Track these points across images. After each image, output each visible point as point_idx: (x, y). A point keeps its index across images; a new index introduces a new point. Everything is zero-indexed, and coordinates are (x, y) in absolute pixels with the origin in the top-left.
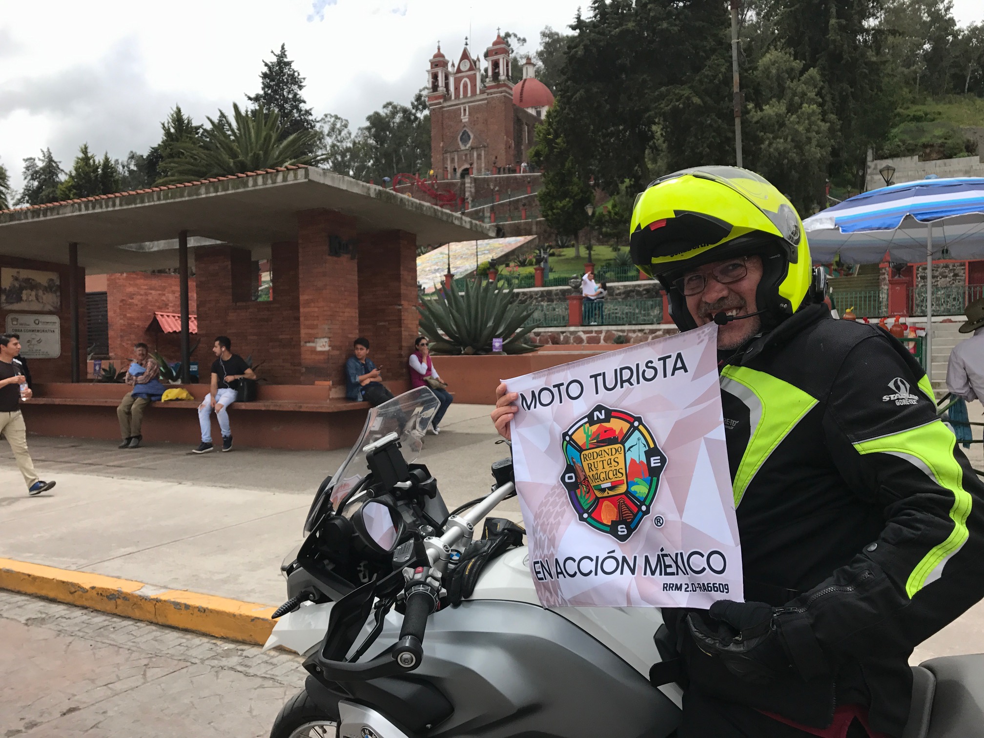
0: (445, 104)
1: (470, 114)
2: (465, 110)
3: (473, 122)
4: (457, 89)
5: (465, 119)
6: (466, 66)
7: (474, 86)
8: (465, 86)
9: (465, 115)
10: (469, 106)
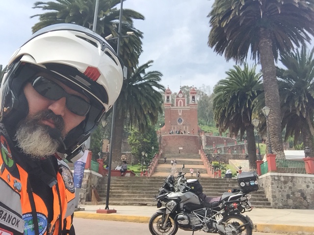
0: (172, 107)
3: (184, 116)
4: (177, 103)
6: (181, 96)
7: (184, 103)
9: (180, 112)
10: (182, 110)
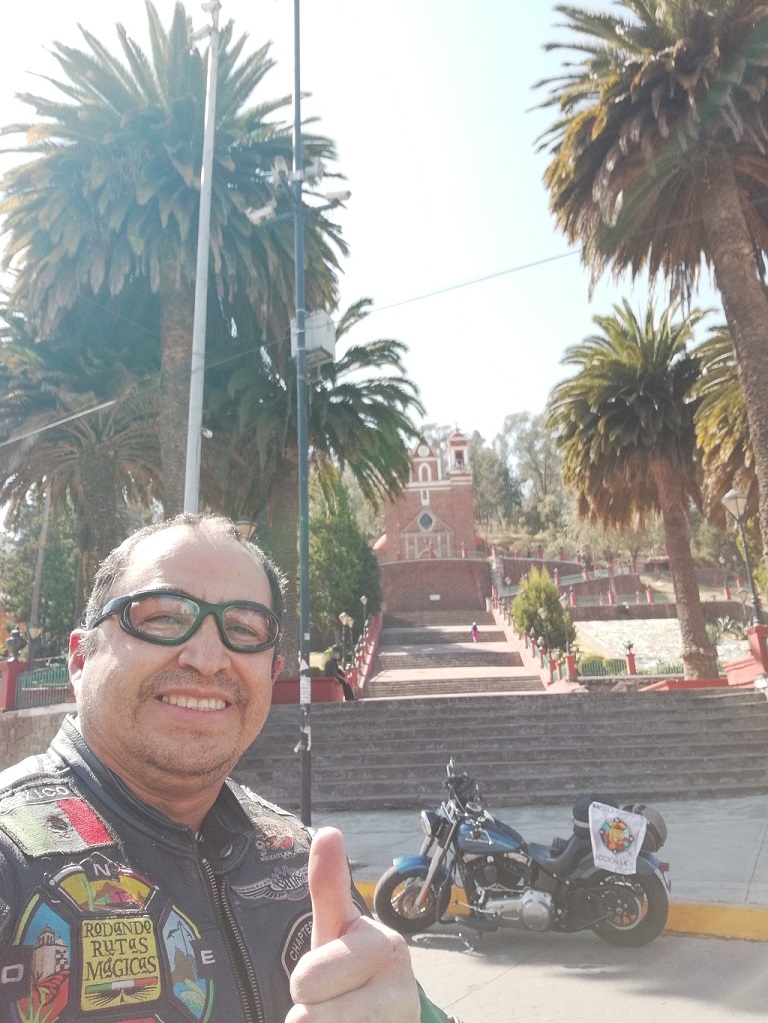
1: (431, 498)
2: (425, 493)
3: (434, 507)
4: (415, 472)
5: (426, 502)
6: (425, 452)
7: (435, 472)
8: (425, 471)
9: (425, 498)
10: (430, 492)
